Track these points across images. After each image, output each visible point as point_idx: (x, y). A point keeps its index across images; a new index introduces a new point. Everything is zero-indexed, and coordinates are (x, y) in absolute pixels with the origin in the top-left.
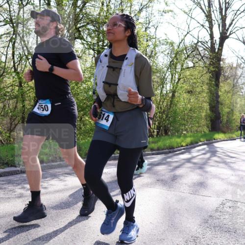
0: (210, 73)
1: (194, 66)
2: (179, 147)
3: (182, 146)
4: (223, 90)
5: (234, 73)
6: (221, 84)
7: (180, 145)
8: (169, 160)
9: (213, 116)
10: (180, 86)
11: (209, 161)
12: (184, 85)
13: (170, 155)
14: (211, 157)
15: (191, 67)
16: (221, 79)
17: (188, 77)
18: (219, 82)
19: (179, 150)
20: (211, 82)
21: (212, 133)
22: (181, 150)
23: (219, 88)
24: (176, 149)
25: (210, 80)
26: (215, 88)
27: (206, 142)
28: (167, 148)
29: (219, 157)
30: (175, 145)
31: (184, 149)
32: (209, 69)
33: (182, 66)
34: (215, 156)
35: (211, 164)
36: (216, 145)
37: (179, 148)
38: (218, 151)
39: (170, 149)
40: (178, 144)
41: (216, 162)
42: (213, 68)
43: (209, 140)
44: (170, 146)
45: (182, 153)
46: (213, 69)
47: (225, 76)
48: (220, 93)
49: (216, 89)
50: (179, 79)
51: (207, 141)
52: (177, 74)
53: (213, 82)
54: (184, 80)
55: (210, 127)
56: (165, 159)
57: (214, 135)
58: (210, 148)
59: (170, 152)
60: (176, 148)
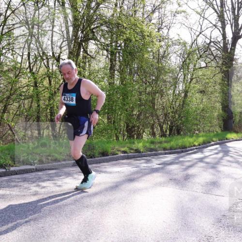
0: (222, 73)
1: (206, 66)
3: (195, 146)
7: (192, 145)
8: (181, 159)
9: (226, 116)
10: (193, 86)
11: (221, 161)
12: (197, 85)
13: (183, 154)
14: (223, 156)
15: (204, 67)
17: (201, 77)
18: (231, 82)
19: (192, 150)
20: (223, 82)
21: (225, 133)
22: (193, 149)
23: (231, 87)
24: (188, 149)
25: (223, 80)
27: (218, 142)
28: (180, 148)
29: (231, 157)
30: (188, 145)
31: (196, 149)
32: (221, 69)
33: (195, 66)
34: (228, 155)
35: (224, 164)
36: (229, 144)
37: (191, 148)
38: (231, 151)
39: (183, 148)
40: (190, 143)
41: (229, 161)
42: (226, 68)
43: (222, 140)
44: (182, 146)
45: (195, 153)
47: (237, 76)
48: (232, 93)
50: (192, 79)
51: (219, 140)
52: (189, 75)
53: (226, 82)
54: (197, 80)
55: (222, 127)
56: (178, 158)
57: (226, 135)
58: (222, 148)
59: (182, 152)
60: (189, 147)
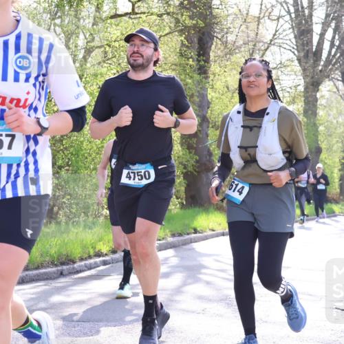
0: (181, 32)
1: (133, 12)
2: (90, 257)
3: (99, 255)
4: (219, 85)
5: (252, 35)
6: (214, 68)
7: (92, 253)
8: (56, 299)
9: (192, 162)
10: (92, 71)
11: (178, 298)
12: (104, 70)
13: (63, 281)
14: (185, 284)
15: (126, 14)
16: (215, 51)
17: (117, 44)
18: (207, 61)
19: (90, 268)
20: (183, 61)
21: (190, 212)
22: (96, 265)
23: (207, 78)
24: (78, 265)
25: (181, 55)
26: (197, 77)
27: (170, 239)
28: (53, 264)
29: (208, 283)
30: (77, 252)
31: (105, 263)
32: (177, 21)
33: (98, 8)
34: (197, 280)
35: (183, 306)
36: (199, 247)
37: (88, 262)
38: (205, 267)
39: (63, 264)
40: (84, 247)
41: (200, 298)
42: (191, 18)
43: (180, 235)
44: (60, 255)
45: (98, 277)
46: (189, 22)
47: (225, 44)
48: (211, 95)
49: (199, 82)
50: (89, 51)
51: (173, 235)
52: (81, 36)
53: (191, 62)
54: (106, 53)
55: (183, 195)
56: (45, 296)
57: (193, 218)
58: (182, 258)
59: (62, 274)
60: (82, 259)
